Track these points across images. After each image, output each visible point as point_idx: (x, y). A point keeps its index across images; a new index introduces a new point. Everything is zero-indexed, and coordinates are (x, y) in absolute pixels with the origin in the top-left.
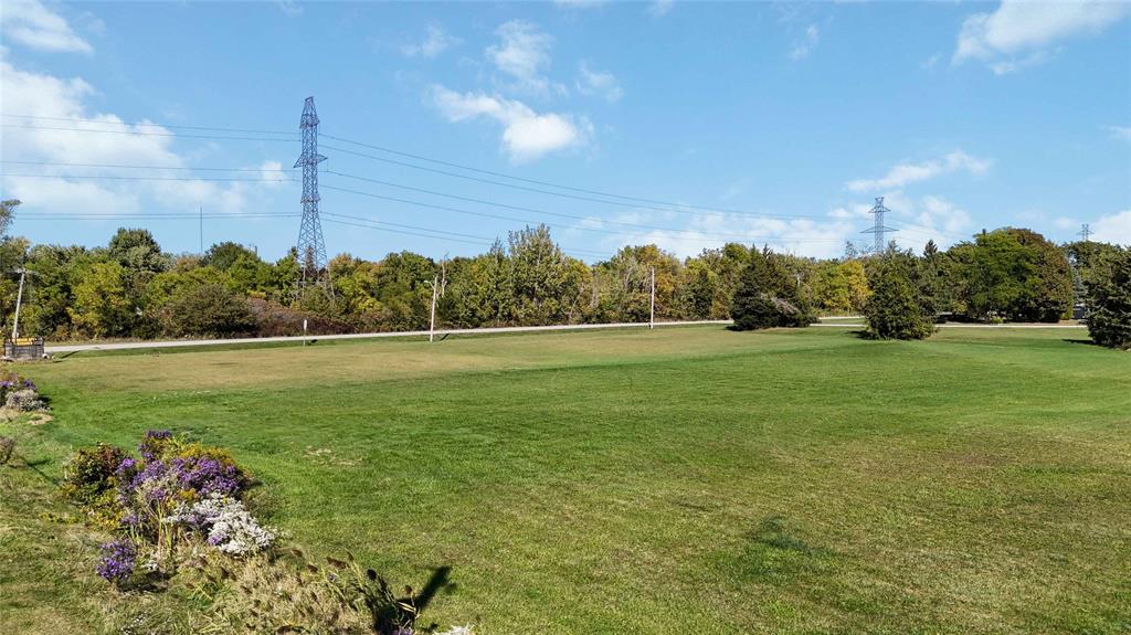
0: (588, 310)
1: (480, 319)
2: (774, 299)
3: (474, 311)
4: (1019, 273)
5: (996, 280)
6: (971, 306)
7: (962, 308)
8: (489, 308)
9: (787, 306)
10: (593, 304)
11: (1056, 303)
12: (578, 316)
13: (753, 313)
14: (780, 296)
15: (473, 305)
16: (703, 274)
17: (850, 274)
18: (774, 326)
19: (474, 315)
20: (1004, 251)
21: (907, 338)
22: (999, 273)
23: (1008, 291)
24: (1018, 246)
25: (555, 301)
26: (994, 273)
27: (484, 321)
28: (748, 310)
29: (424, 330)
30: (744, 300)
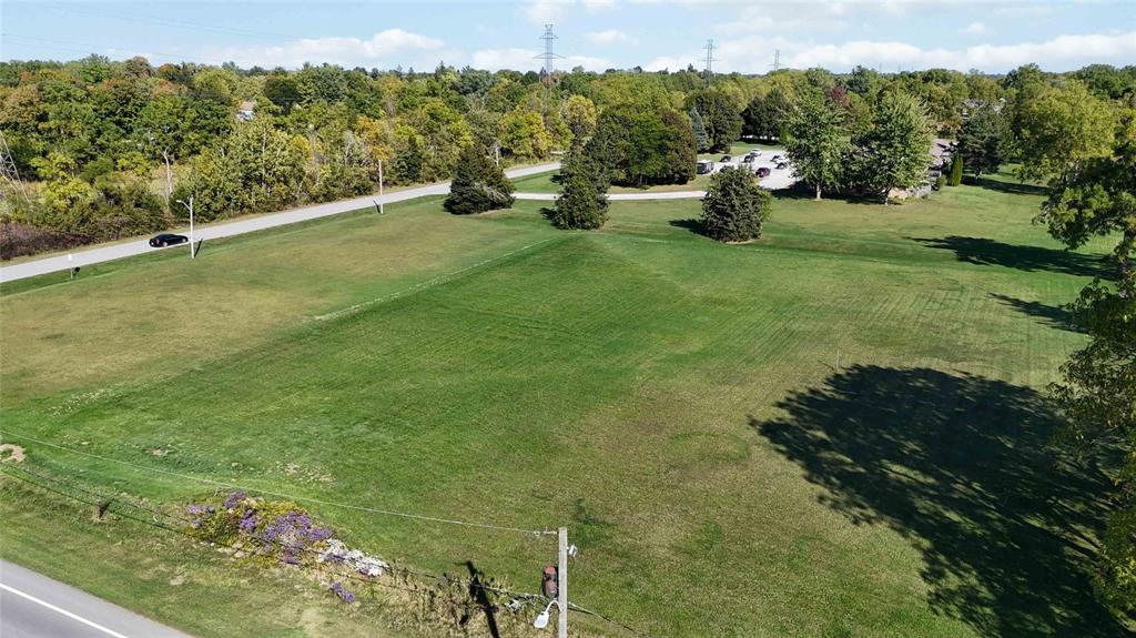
0: (314, 189)
1: (215, 212)
2: (485, 188)
3: (208, 206)
4: (662, 150)
5: (647, 156)
6: (629, 175)
7: (622, 176)
8: (222, 200)
9: (495, 193)
10: (320, 183)
11: (685, 171)
12: (306, 197)
13: (470, 201)
14: (490, 184)
15: (208, 200)
16: (412, 141)
17: (531, 124)
18: (486, 210)
19: (209, 208)
20: (653, 131)
21: (588, 228)
22: (650, 151)
23: (654, 166)
24: (662, 126)
25: (284, 187)
26: (645, 150)
27: (218, 212)
28: (465, 199)
29: (163, 229)
30: (462, 189)
